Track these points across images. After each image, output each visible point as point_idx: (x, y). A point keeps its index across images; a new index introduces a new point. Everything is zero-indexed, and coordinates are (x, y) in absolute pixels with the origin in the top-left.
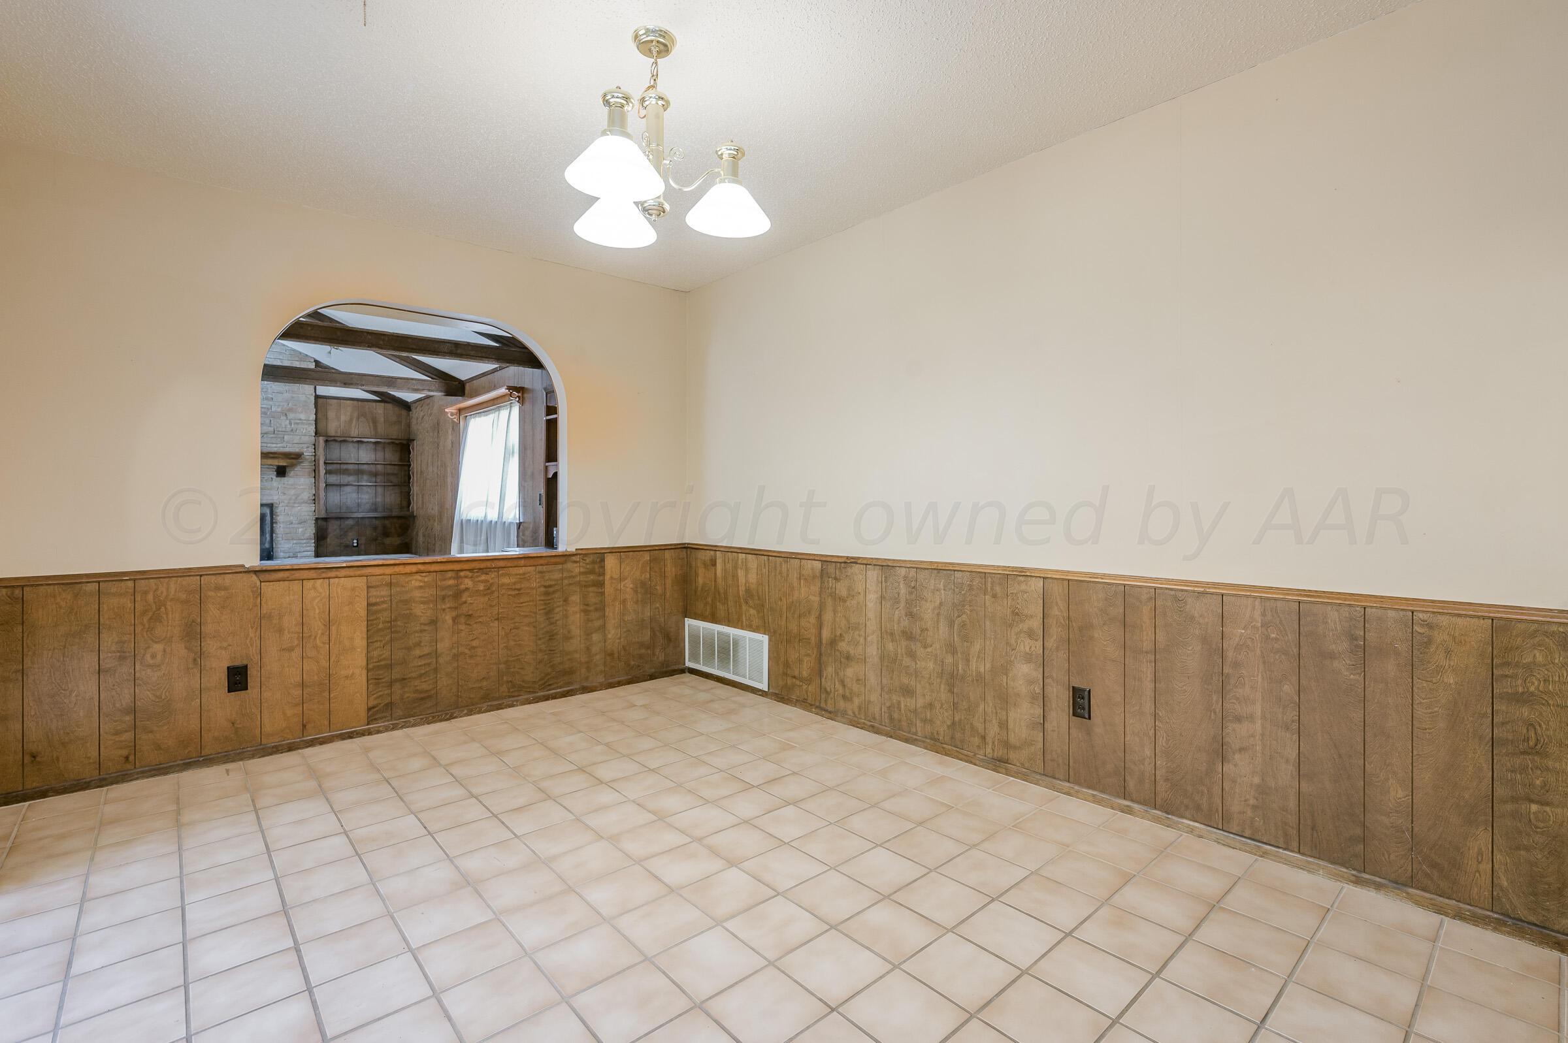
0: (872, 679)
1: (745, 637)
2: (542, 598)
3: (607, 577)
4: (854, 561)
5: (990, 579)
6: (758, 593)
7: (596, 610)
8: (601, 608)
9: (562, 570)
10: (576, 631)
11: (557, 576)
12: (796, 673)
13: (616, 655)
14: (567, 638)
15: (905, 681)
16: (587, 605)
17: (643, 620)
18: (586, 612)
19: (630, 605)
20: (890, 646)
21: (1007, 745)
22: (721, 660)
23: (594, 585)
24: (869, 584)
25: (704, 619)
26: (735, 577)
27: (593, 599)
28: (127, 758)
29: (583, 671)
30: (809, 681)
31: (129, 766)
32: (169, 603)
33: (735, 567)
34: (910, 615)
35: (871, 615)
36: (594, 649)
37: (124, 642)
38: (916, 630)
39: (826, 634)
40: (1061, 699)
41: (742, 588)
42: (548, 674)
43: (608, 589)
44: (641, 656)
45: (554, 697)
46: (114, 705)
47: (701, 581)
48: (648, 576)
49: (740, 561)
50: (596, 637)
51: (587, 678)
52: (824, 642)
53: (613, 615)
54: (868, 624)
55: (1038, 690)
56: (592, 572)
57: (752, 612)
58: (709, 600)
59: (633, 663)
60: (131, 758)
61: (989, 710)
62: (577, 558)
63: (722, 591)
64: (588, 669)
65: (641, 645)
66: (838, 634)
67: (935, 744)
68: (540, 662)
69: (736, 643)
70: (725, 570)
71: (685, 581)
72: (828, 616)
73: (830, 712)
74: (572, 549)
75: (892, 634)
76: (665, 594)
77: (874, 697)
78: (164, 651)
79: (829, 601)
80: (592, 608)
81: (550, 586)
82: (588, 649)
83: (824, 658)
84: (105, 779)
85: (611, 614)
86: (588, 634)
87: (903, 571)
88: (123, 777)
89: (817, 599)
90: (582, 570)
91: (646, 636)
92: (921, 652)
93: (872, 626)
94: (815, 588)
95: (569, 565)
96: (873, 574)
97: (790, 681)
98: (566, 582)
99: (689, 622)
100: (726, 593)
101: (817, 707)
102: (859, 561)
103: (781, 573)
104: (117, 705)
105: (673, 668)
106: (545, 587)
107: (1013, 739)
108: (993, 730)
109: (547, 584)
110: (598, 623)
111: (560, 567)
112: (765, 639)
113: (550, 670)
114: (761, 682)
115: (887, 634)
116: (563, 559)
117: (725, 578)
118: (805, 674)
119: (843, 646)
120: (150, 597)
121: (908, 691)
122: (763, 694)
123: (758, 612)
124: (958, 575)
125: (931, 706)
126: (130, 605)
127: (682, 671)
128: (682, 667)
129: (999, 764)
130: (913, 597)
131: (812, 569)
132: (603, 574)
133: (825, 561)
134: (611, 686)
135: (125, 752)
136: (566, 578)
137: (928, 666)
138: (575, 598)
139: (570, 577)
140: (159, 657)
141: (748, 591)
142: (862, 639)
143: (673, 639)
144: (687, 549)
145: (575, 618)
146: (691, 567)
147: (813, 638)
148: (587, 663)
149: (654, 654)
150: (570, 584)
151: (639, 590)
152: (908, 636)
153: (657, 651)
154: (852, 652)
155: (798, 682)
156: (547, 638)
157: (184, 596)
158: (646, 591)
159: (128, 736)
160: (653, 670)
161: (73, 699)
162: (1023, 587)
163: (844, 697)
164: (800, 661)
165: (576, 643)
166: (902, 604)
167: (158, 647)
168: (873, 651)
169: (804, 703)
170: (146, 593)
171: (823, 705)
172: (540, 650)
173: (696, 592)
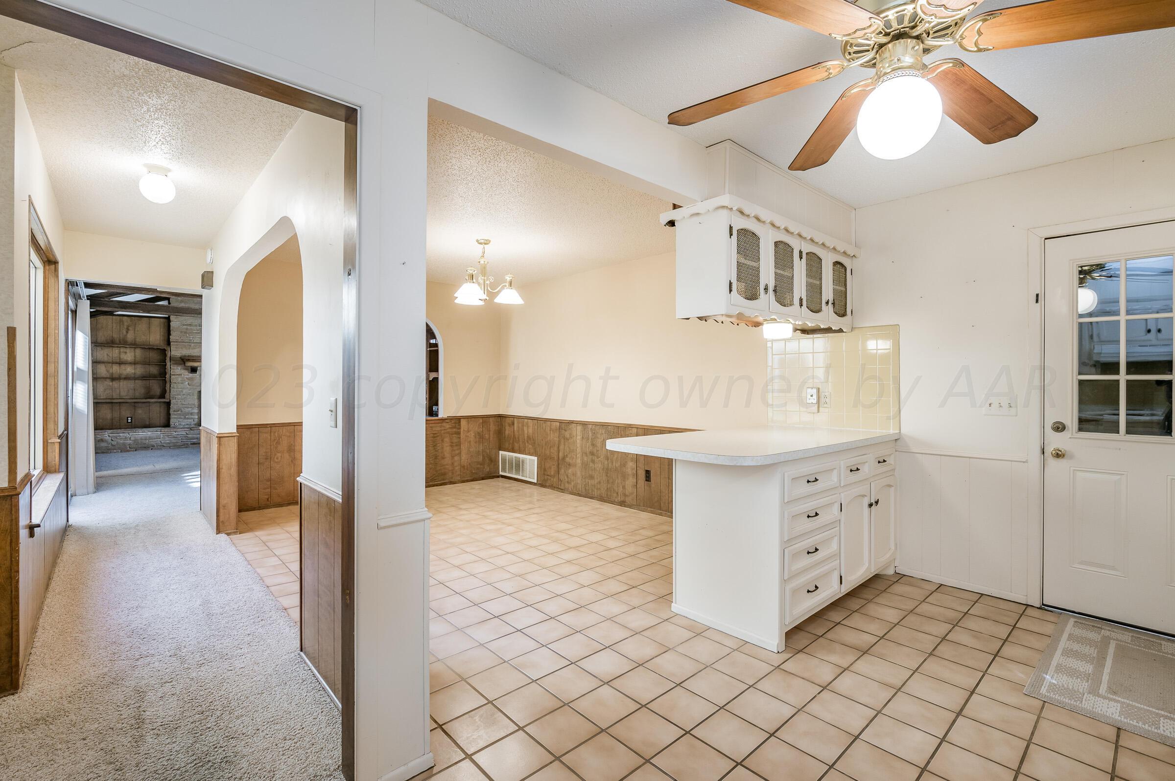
0: (579, 473)
1: (527, 458)
2: (432, 439)
3: (462, 430)
4: (571, 422)
5: (620, 429)
6: (533, 437)
7: (456, 445)
8: (459, 444)
9: (441, 427)
10: (447, 455)
11: (439, 429)
12: (549, 473)
13: (466, 468)
14: (443, 458)
15: (590, 473)
16: (452, 443)
17: (479, 451)
18: (451, 446)
19: (472, 443)
20: (585, 459)
21: (625, 495)
22: (516, 470)
23: (455, 434)
24: (578, 431)
25: (509, 451)
26: (523, 430)
27: (455, 440)
28: (268, 499)
29: (450, 474)
30: (554, 476)
31: (268, 503)
32: (282, 437)
33: (523, 426)
34: (593, 445)
35: (578, 445)
36: (456, 464)
37: (267, 452)
38: (595, 451)
39: (561, 455)
40: (642, 474)
41: (526, 435)
42: (434, 475)
43: (462, 436)
44: (478, 468)
45: (437, 485)
46: (263, 477)
47: (507, 432)
48: (481, 430)
49: (525, 423)
50: (456, 458)
51: (452, 478)
52: (560, 458)
53: (464, 447)
54: (577, 449)
55: (635, 472)
56: (455, 427)
57: (530, 446)
58: (511, 442)
59: (474, 471)
60: (269, 499)
61: (619, 482)
62: (448, 421)
63: (517, 437)
64: (453, 473)
65: (478, 463)
66: (566, 454)
67: (602, 499)
68: (431, 469)
69: (523, 462)
70: (518, 427)
71: (500, 433)
72: (562, 447)
73: (562, 489)
74: (445, 416)
75: (586, 453)
76: (489, 438)
77: (579, 481)
78: (281, 456)
79: (562, 440)
80: (454, 445)
81: (435, 434)
82: (453, 464)
83: (560, 466)
84: (260, 507)
85: (464, 448)
86: (453, 457)
87: (590, 426)
88: (267, 507)
89: (558, 439)
90: (450, 426)
91: (481, 458)
92: (596, 460)
93: (579, 450)
94: (557, 434)
95: (444, 424)
96: (579, 428)
97: (546, 477)
98: (443, 432)
99: (501, 452)
100: (518, 438)
101: (557, 488)
102: (574, 422)
103: (543, 428)
104: (265, 478)
105: (493, 475)
106: (433, 434)
107: (627, 493)
108: (621, 489)
109: (434, 432)
110: (457, 452)
111: (440, 424)
112: (535, 458)
113: (435, 473)
114: (534, 479)
115: (584, 453)
116: (441, 421)
117: (518, 431)
118: (552, 473)
119: (568, 460)
120: (276, 434)
121: (592, 477)
122: (534, 484)
123: (533, 446)
124: (609, 427)
125: (600, 482)
126: (269, 437)
127: (498, 477)
128: (498, 475)
129: (622, 504)
130: (594, 437)
131: (556, 426)
132: (460, 428)
133: (561, 422)
134: (463, 482)
135: (267, 497)
136: (442, 430)
137: (599, 466)
138: (447, 440)
139: (445, 430)
140: (279, 458)
141: (528, 437)
142: (575, 456)
143: (493, 461)
144: (501, 417)
145: (447, 449)
146: (502, 425)
147: (556, 457)
148: (452, 470)
149: (484, 468)
150: (444, 433)
151: (477, 437)
152: (592, 454)
153: (486, 466)
154: (571, 462)
155: (549, 478)
156: (434, 458)
157: (288, 434)
158: (480, 437)
159: (268, 490)
160: (484, 476)
161: (250, 474)
162: (631, 432)
163: (568, 482)
164: (550, 468)
165: (447, 461)
166: (590, 440)
167: (279, 455)
168: (579, 461)
169: (552, 487)
170: (275, 432)
171: (559, 487)
172: (431, 463)
173: (505, 437)
